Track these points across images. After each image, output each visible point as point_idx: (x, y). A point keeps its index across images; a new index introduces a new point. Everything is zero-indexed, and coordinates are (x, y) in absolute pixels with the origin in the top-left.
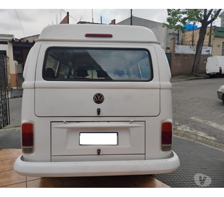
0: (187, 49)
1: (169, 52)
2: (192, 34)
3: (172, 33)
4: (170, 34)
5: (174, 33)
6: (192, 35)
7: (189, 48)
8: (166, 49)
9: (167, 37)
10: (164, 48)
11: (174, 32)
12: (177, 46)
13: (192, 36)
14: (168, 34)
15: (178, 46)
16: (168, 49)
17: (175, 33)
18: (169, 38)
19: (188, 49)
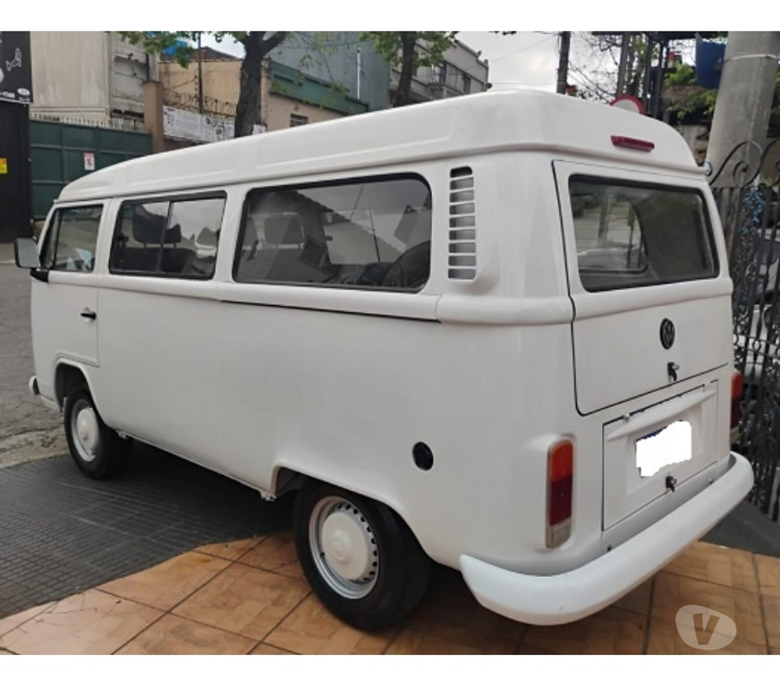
0: (199, 127)
1: (120, 128)
2: (197, 74)
3: (126, 57)
4: (118, 59)
5: (133, 58)
6: (196, 77)
7: (205, 123)
8: (111, 116)
9: (110, 68)
10: (104, 109)
11: (131, 55)
12: (167, 111)
13: (197, 80)
14: (113, 58)
15: (171, 113)
16: (116, 115)
17: (136, 61)
18: (116, 73)
19: (202, 125)
